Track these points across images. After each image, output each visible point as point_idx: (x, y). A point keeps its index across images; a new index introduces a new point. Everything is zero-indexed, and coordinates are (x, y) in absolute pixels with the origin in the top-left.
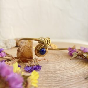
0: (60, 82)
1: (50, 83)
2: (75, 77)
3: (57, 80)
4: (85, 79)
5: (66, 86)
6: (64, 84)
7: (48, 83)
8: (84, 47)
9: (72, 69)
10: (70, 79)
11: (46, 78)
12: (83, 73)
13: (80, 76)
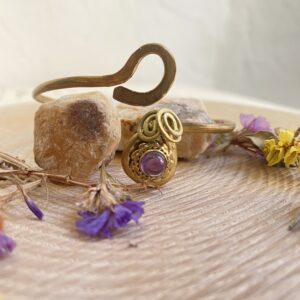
0: (216, 252)
1: (186, 262)
2: (256, 225)
3: (205, 246)
4: (290, 229)
5: (243, 264)
6: (236, 259)
7: (179, 264)
8: (252, 116)
9: (233, 197)
10: (244, 235)
11: (163, 242)
12: (273, 207)
13: (269, 218)
